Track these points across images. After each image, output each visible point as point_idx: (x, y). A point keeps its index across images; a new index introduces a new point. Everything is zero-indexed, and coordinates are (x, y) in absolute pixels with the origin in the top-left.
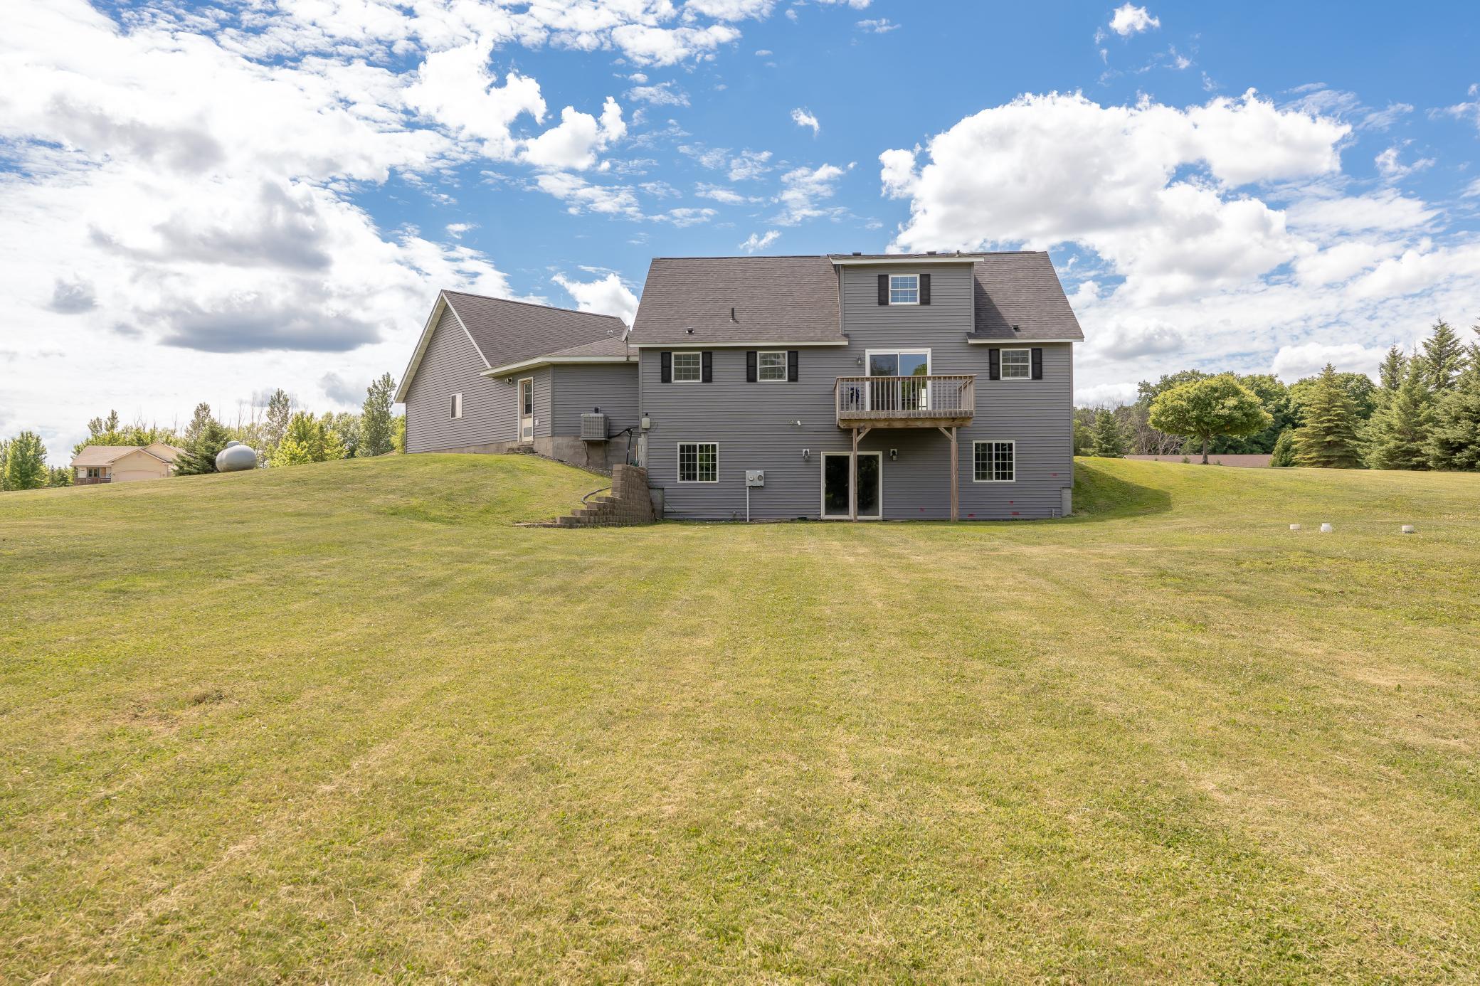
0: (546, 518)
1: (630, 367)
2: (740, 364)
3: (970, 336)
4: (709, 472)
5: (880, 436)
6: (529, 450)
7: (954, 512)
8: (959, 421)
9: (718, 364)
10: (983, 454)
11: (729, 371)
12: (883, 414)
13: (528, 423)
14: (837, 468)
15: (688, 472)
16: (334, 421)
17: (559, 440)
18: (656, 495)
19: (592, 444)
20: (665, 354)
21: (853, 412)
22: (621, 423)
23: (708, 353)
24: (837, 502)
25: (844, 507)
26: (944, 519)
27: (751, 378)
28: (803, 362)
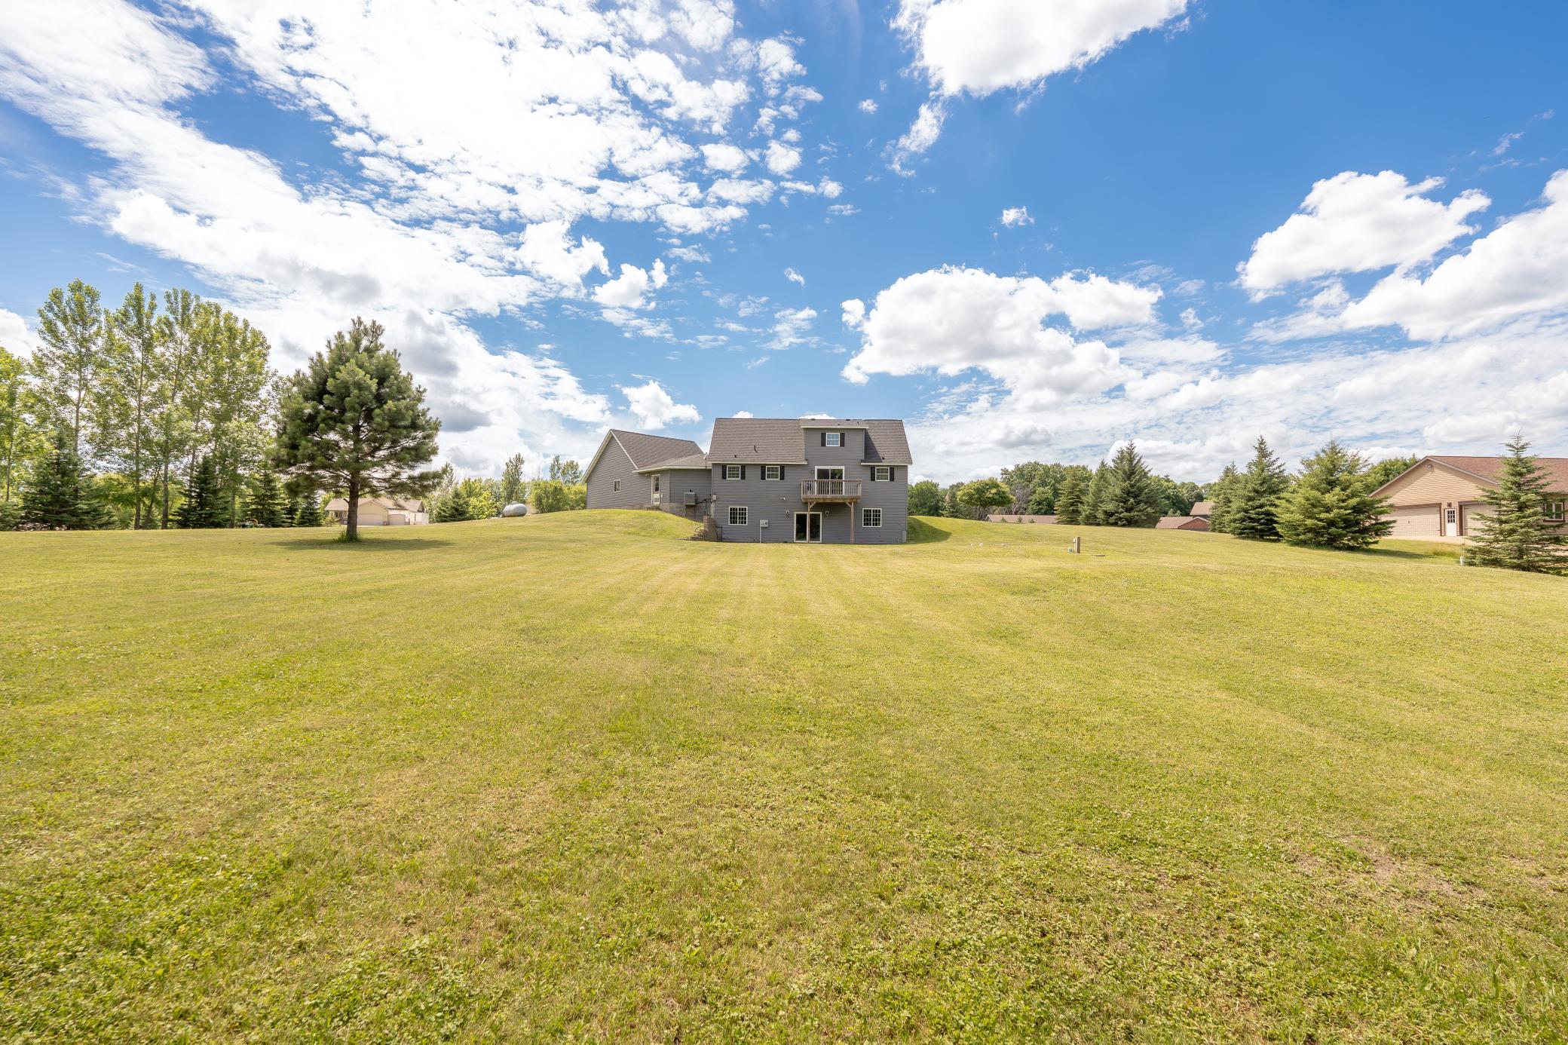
0: (685, 537)
1: (707, 472)
2: (759, 471)
3: (862, 461)
4: (743, 520)
5: (819, 506)
6: (658, 508)
7: (852, 539)
8: (855, 501)
9: (747, 471)
10: (867, 513)
11: (753, 475)
12: (821, 496)
13: (657, 495)
14: (801, 519)
15: (733, 520)
16: (483, 483)
17: (673, 504)
18: (719, 530)
19: (688, 506)
20: (724, 466)
21: (809, 495)
22: (701, 498)
23: (743, 467)
24: (801, 534)
25: (804, 538)
26: (847, 542)
27: (763, 478)
28: (787, 472)
